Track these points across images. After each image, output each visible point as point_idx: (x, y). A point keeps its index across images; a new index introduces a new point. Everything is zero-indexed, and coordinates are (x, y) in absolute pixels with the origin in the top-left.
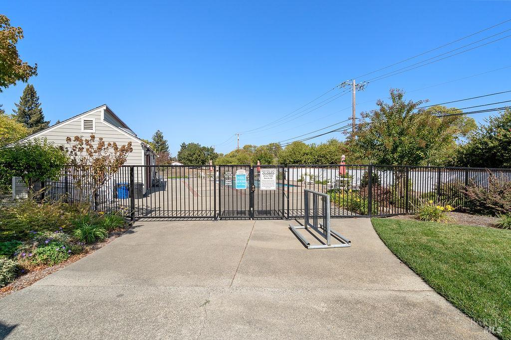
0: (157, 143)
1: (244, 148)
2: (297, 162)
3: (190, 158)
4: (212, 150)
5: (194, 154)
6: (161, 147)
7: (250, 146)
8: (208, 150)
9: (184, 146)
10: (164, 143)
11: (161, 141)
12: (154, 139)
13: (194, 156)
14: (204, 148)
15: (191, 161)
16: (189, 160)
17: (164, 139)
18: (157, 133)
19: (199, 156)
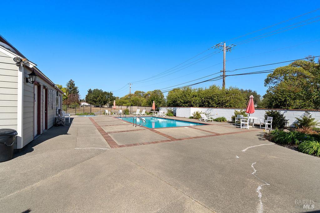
0: (70, 88)
1: (135, 93)
2: (187, 103)
3: (95, 100)
4: (112, 94)
5: (98, 97)
6: (73, 91)
7: (140, 92)
8: (108, 94)
9: (90, 92)
10: (75, 89)
11: (73, 87)
12: (68, 86)
13: (98, 98)
14: (105, 93)
15: (95, 102)
16: (94, 101)
17: (76, 86)
18: (70, 81)
19: (102, 98)
